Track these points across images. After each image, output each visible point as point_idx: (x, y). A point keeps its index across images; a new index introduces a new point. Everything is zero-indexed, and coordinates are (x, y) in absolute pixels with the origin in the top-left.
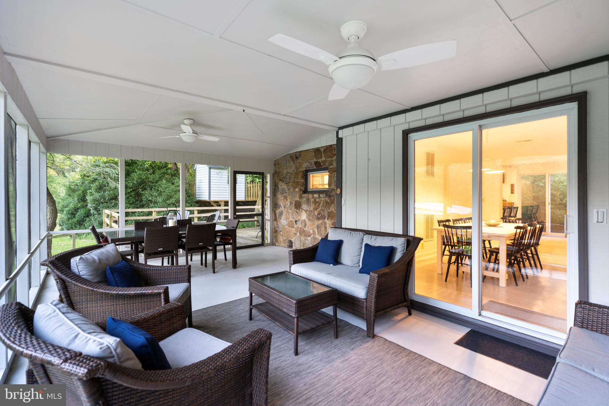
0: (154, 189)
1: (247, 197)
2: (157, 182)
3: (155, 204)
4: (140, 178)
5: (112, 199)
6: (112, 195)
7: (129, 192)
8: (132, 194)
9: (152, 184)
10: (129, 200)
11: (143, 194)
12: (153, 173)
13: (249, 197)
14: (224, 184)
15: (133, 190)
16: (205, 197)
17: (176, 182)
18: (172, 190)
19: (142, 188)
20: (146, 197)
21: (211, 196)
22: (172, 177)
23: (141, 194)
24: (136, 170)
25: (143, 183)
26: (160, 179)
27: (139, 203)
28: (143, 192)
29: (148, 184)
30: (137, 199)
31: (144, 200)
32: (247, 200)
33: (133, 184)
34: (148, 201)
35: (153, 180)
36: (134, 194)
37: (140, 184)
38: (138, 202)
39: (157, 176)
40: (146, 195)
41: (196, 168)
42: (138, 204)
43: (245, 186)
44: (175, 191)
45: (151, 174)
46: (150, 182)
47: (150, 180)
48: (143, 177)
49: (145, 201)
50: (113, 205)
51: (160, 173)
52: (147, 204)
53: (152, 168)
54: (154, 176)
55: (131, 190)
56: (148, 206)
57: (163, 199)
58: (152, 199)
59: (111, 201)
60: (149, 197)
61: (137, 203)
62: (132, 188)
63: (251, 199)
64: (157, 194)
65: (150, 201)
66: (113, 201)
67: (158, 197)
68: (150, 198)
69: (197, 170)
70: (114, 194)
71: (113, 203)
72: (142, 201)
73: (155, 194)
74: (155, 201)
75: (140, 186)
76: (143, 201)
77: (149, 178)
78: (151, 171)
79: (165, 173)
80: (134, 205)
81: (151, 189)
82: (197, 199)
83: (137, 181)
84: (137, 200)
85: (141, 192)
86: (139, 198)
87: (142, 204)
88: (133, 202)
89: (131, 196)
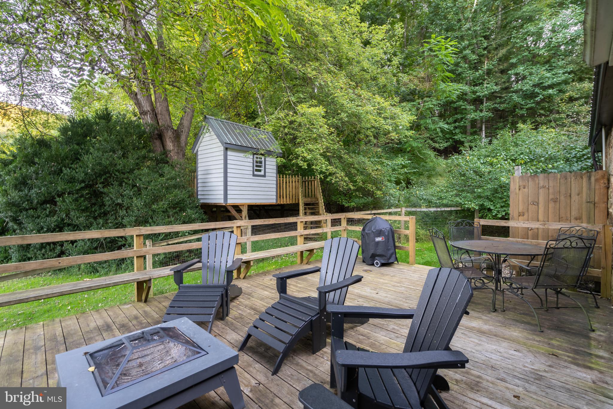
0: (126, 183)
1: (279, 198)
2: (131, 171)
3: (128, 211)
4: (100, 164)
5: (45, 202)
6: (44, 195)
7: (78, 190)
8: (85, 192)
9: (122, 176)
10: (78, 203)
11: (105, 194)
12: (123, 156)
13: (282, 197)
14: (247, 176)
15: (86, 187)
16: (217, 198)
17: (166, 172)
18: (162, 185)
19: (103, 183)
20: (112, 199)
21: (229, 197)
22: (157, 165)
23: (102, 193)
24: (92, 150)
25: (105, 173)
26: (138, 166)
27: (97, 209)
28: (106, 190)
29: (115, 175)
30: (93, 201)
31: (107, 203)
32: (279, 202)
33: (86, 174)
34: (116, 205)
35: (124, 167)
36: (87, 194)
37: (100, 176)
38: (96, 207)
39: (131, 161)
40: (111, 195)
41: (197, 151)
42: (96, 211)
43: (277, 181)
44: (167, 188)
45: (120, 158)
46: (118, 171)
47: (118, 167)
48: (104, 162)
49: (109, 206)
50: (48, 213)
51: (136, 157)
52: (113, 210)
53: (122, 148)
54: (125, 161)
55: (83, 185)
56: (115, 214)
57: (145, 202)
58: (123, 201)
59: (45, 205)
60: (117, 198)
61: (93, 209)
62: (83, 181)
63: (283, 202)
64: (132, 193)
65: (120, 206)
66: (48, 205)
67: (135, 199)
68: (120, 201)
69: (199, 153)
70: (48, 193)
71: (48, 210)
72: (103, 205)
73: (128, 192)
74: (129, 205)
75: (98, 179)
76: (105, 206)
77: (116, 165)
78: (120, 152)
79: (144, 157)
80: (88, 214)
81: (121, 185)
82: (202, 201)
83: (93, 170)
84: (94, 204)
85: (102, 190)
86: (97, 200)
87: (104, 211)
88: (87, 208)
89: (82, 196)
